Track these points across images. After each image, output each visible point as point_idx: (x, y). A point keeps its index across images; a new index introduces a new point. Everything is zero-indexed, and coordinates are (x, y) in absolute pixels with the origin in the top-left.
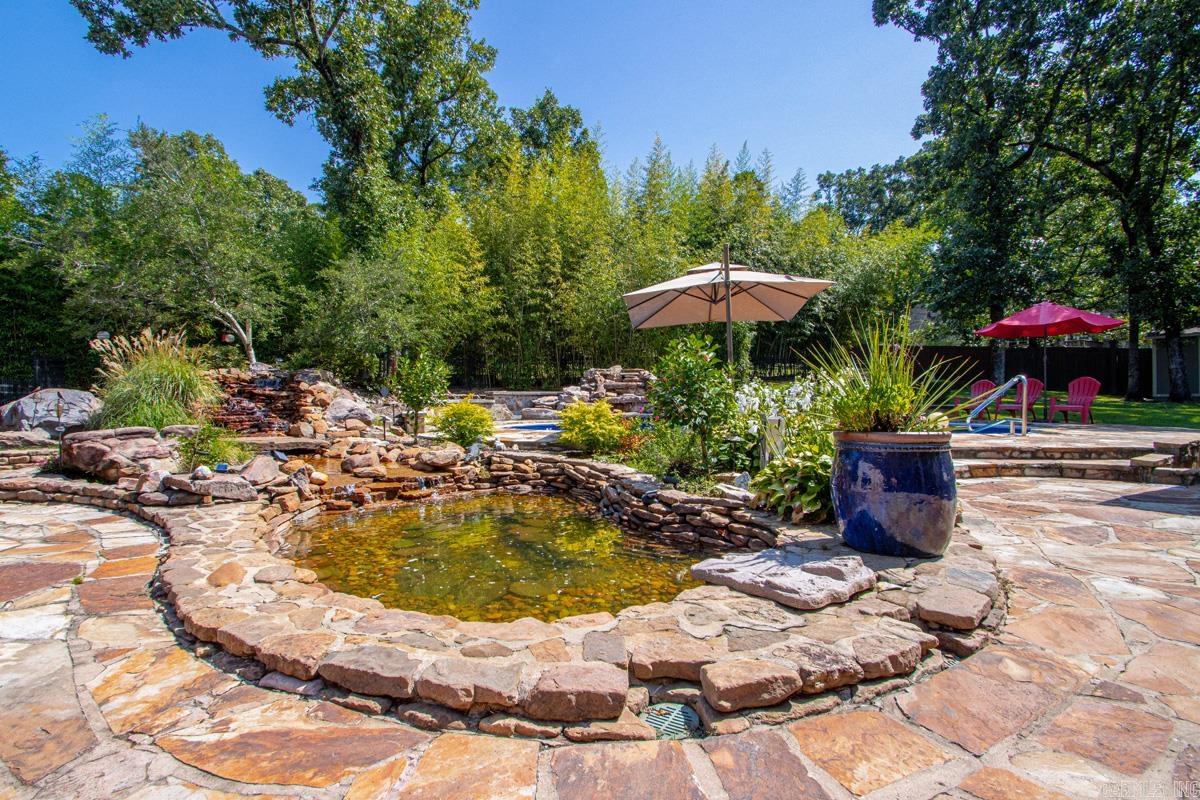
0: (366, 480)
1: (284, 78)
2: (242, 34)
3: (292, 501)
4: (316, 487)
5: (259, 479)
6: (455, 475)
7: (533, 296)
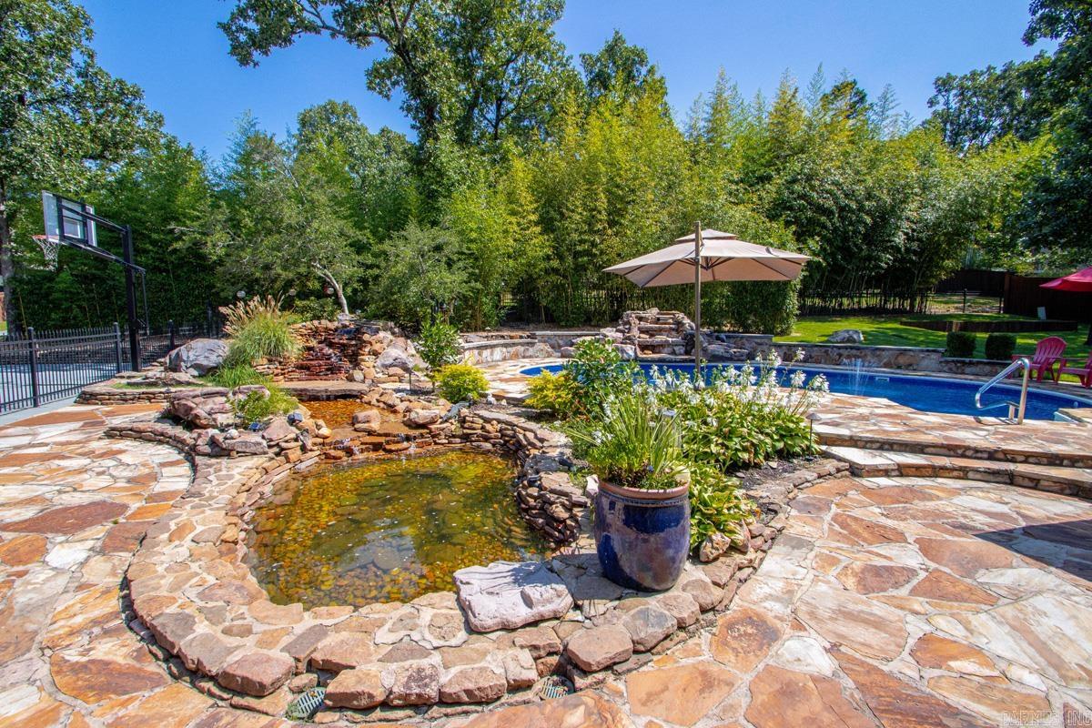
0: (360, 434)
1: (380, 60)
2: (339, 32)
3: (295, 454)
4: (320, 440)
5: (274, 437)
6: (431, 432)
7: (582, 242)
